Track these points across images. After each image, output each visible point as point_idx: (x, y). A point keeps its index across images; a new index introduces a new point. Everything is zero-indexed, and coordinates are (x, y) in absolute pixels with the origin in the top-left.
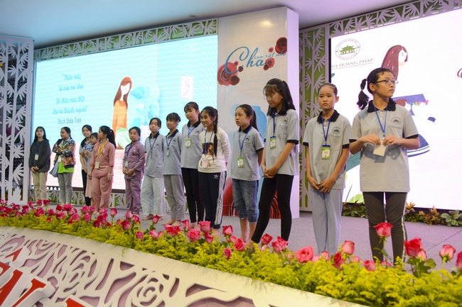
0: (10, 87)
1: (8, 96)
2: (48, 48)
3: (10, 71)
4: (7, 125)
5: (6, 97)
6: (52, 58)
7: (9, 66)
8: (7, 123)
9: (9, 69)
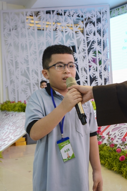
0: (99, 35)
1: (98, 41)
2: (115, 9)
3: (98, 26)
4: (99, 59)
5: (97, 42)
6: (119, 15)
7: (97, 23)
8: (99, 58)
9: (97, 25)
